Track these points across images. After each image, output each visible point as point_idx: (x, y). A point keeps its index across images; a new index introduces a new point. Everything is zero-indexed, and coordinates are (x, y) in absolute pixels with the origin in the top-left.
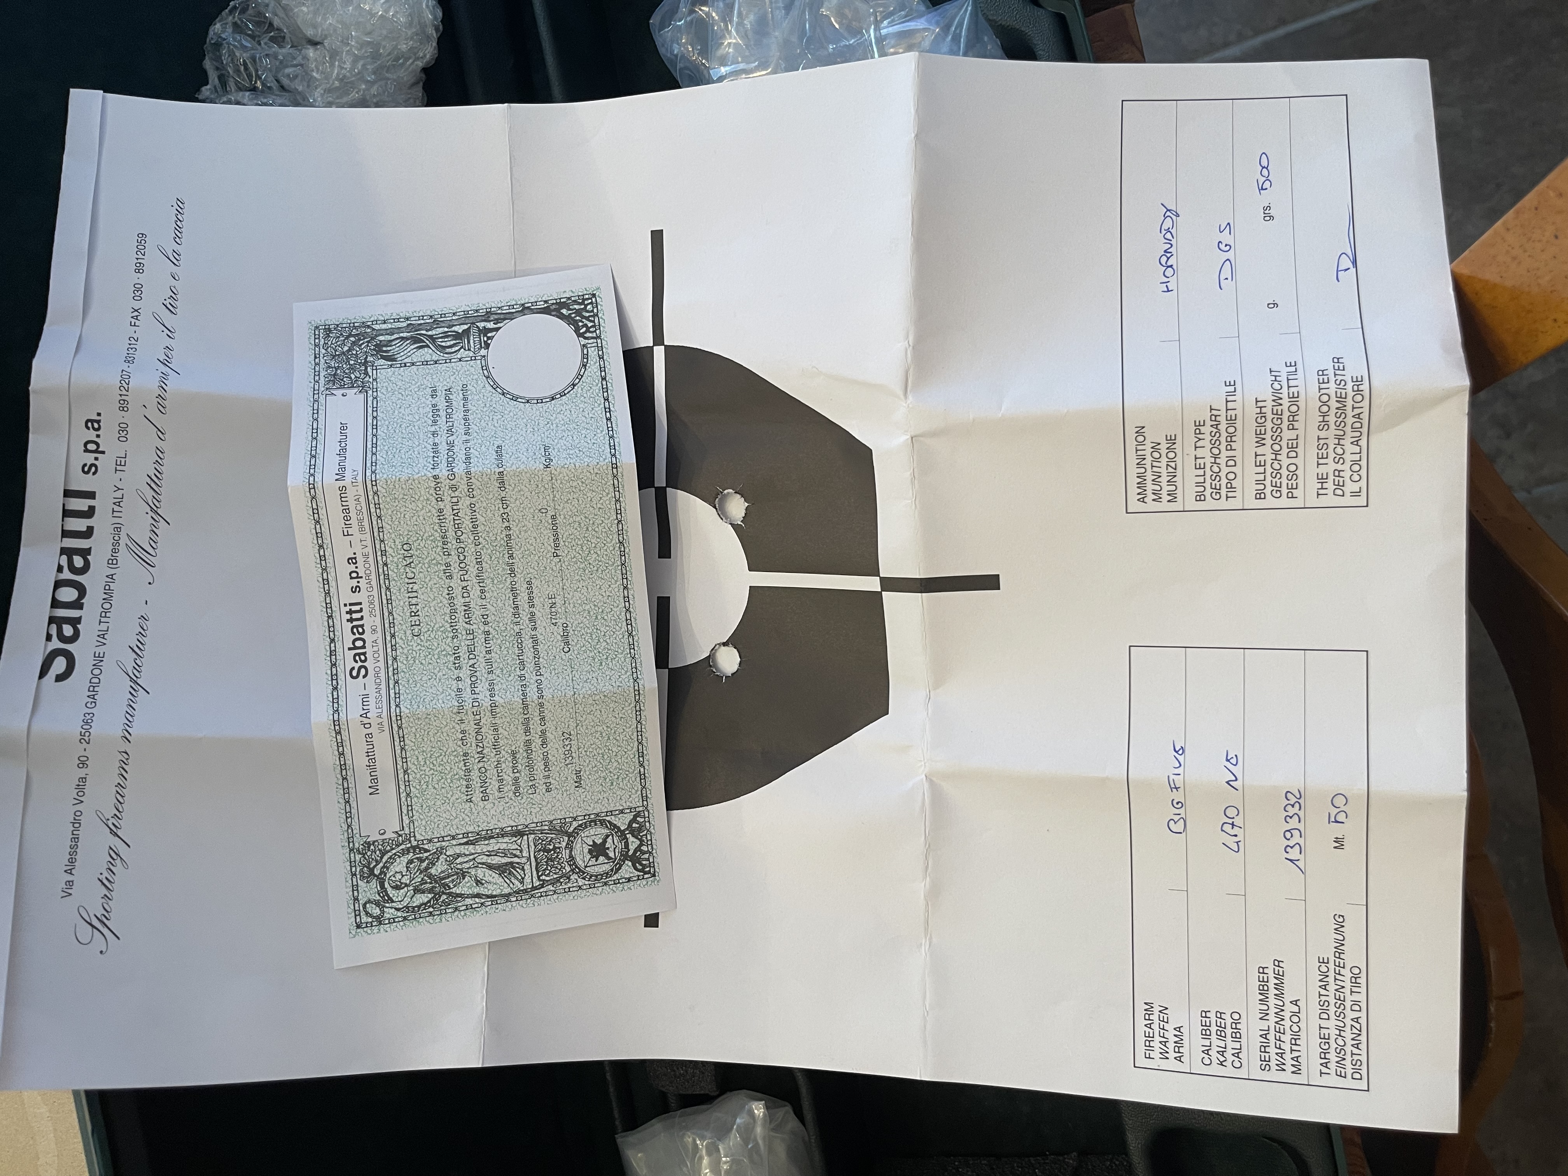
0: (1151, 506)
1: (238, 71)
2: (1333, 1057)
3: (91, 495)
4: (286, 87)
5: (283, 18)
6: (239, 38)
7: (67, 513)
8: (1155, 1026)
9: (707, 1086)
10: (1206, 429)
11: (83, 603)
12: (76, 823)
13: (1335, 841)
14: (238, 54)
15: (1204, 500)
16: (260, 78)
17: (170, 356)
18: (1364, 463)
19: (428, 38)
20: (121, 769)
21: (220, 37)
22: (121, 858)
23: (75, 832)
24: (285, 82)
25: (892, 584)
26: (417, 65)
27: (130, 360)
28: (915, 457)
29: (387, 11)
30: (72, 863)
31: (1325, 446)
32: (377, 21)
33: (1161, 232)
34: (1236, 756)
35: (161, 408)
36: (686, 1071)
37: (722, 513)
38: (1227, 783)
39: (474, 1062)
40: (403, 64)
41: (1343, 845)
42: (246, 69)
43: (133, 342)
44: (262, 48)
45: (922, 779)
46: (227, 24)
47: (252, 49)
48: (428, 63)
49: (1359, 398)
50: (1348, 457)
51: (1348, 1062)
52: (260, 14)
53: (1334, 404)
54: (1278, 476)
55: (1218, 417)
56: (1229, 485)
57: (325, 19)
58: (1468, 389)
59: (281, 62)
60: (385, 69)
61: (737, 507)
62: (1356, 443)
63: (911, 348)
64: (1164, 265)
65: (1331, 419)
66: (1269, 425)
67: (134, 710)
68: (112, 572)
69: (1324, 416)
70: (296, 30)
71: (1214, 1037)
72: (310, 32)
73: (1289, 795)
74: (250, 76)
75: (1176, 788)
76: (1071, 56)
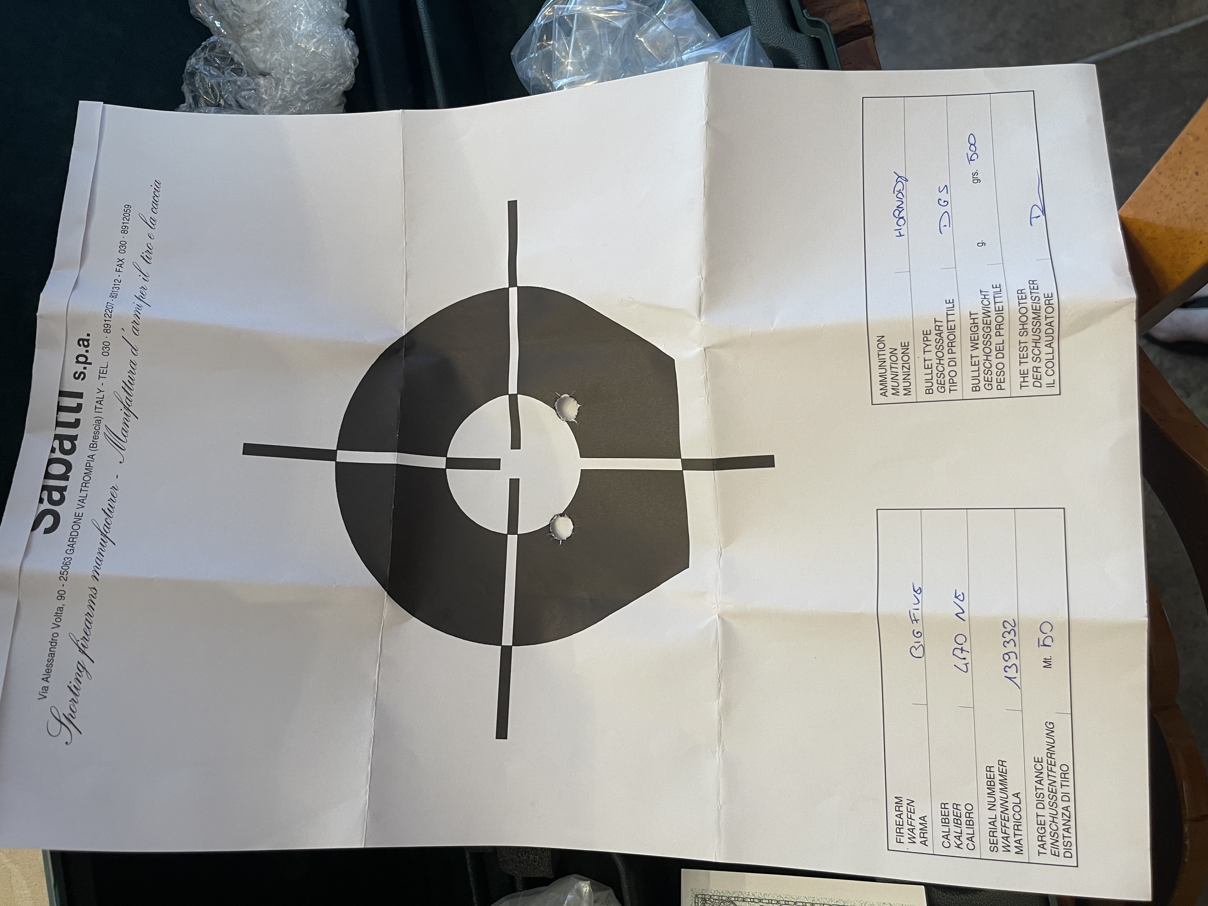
0: (891, 399)
1: (207, 93)
2: (1048, 839)
3: (80, 395)
4: (242, 105)
5: (242, 56)
6: (208, 69)
7: (60, 409)
8: (904, 816)
9: (545, 871)
10: (932, 337)
11: (69, 476)
12: (53, 642)
13: (1044, 662)
14: (207, 80)
15: (932, 393)
16: (223, 98)
17: (144, 294)
18: (1056, 361)
19: (348, 69)
20: (90, 601)
21: (194, 68)
22: (86, 671)
23: (52, 649)
24: (242, 101)
25: (691, 464)
26: (339, 89)
27: (113, 296)
28: (707, 364)
29: (317, 48)
30: (48, 672)
31: (1025, 349)
32: (310, 55)
33: (894, 193)
34: (963, 593)
35: (135, 331)
36: (528, 857)
37: (560, 413)
38: (957, 615)
39: (358, 844)
40: (329, 88)
41: (1050, 665)
42: (213, 91)
43: (117, 283)
44: (225, 77)
45: (716, 618)
46: (200, 58)
47: (218, 76)
48: (348, 87)
49: (1050, 310)
50: (1043, 356)
51: (1060, 843)
52: (225, 52)
53: (1031, 315)
54: (990, 372)
55: (940, 327)
56: (951, 381)
57: (272, 56)
58: (1135, 301)
59: (239, 87)
60: (316, 92)
61: (572, 408)
62: (1049, 345)
63: (704, 280)
64: (897, 216)
65: (1029, 327)
66: (981, 332)
67: (103, 556)
68: (92, 453)
69: (1023, 324)
70: (252, 65)
71: (952, 824)
72: (261, 66)
73: (1006, 624)
74: (215, 97)
75: (916, 620)
76: (824, 66)
